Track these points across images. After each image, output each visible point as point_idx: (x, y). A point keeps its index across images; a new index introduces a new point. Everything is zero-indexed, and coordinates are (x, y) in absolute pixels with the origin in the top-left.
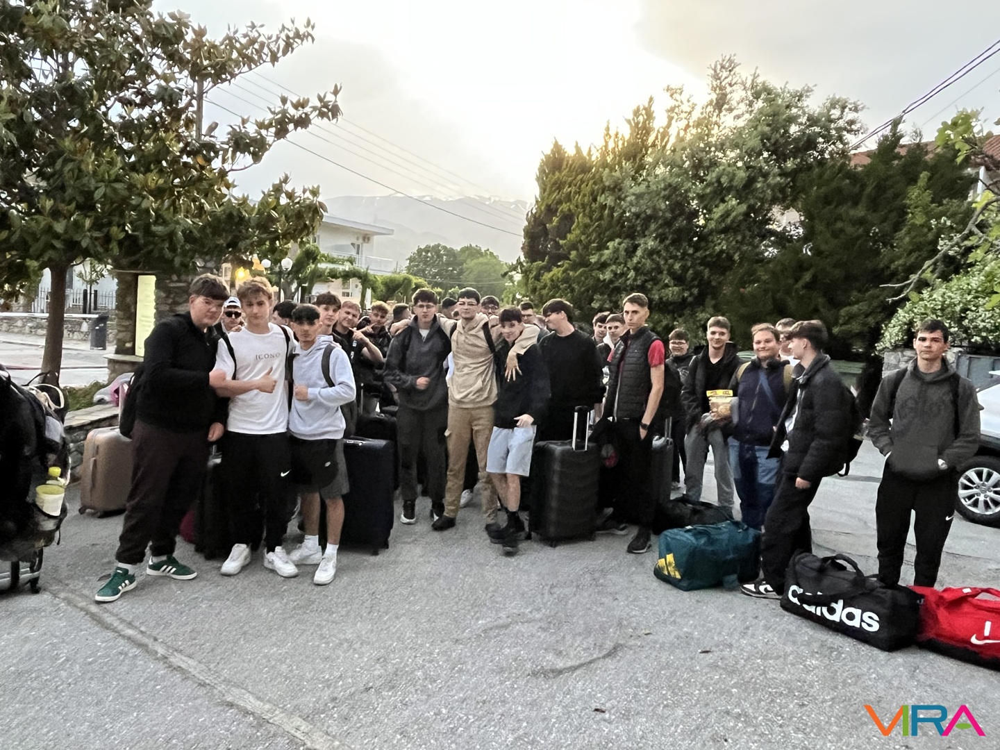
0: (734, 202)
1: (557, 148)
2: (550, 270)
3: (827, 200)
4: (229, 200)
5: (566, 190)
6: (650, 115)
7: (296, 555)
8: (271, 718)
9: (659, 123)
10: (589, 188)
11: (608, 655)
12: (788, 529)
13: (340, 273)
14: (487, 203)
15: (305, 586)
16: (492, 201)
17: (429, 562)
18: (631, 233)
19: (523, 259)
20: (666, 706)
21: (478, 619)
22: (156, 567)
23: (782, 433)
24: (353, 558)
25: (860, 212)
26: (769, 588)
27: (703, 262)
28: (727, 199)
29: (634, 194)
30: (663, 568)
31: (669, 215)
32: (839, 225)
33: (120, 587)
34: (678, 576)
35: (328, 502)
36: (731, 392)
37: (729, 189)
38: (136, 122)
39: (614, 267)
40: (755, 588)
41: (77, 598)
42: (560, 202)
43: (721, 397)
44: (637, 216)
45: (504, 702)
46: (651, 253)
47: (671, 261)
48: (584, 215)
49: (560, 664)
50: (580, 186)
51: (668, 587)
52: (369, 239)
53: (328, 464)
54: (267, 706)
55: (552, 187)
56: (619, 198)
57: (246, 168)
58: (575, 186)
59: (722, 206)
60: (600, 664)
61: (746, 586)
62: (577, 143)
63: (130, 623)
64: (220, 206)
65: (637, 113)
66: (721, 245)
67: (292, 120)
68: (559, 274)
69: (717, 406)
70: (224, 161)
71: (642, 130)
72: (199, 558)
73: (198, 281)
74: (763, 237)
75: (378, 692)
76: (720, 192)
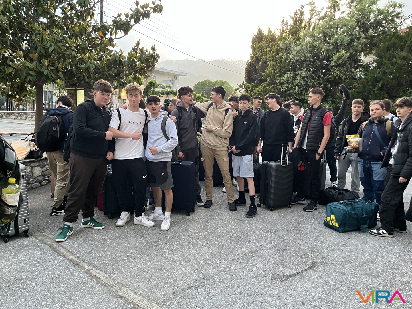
0: (343, 52)
1: (260, 32)
2: (257, 87)
3: (388, 49)
4: (114, 53)
5: (265, 50)
6: (302, 14)
7: (151, 216)
8: (141, 305)
9: (307, 16)
10: (275, 49)
11: (310, 268)
12: (393, 202)
13: (165, 92)
14: (226, 62)
15: (156, 231)
16: (228, 61)
17: (214, 219)
18: (294, 69)
19: (245, 82)
20: (347, 297)
21: (241, 248)
22: (85, 223)
23: (389, 155)
24: (179, 217)
25: (404, 53)
26: (384, 232)
27: (328, 81)
28: (340, 50)
29: (296, 51)
30: (329, 221)
31: (312, 59)
32: (395, 60)
33: (67, 234)
34: (338, 226)
35: (165, 191)
36: (359, 136)
37: (341, 45)
38: (69, 16)
39: (287, 85)
40: (377, 231)
41: (48, 240)
42: (262, 56)
43: (354, 138)
44: (297, 61)
45: (262, 295)
46: (303, 78)
47: (313, 81)
48: (273, 61)
49: (287, 273)
50: (271, 48)
51: (332, 231)
52: (177, 78)
53: (163, 173)
54: (140, 298)
55: (258, 49)
56: (289, 53)
57: (122, 37)
58: (269, 48)
59: (338, 54)
60: (307, 272)
61: (372, 230)
62: (269, 28)
63: (71, 252)
64: (110, 56)
65: (296, 13)
66: (337, 72)
67: (141, 14)
68: (262, 88)
69: (351, 142)
70: (111, 34)
71: (298, 20)
72: (106, 218)
73: (97, 83)
74: (356, 68)
75: (196, 289)
76: (337, 47)
